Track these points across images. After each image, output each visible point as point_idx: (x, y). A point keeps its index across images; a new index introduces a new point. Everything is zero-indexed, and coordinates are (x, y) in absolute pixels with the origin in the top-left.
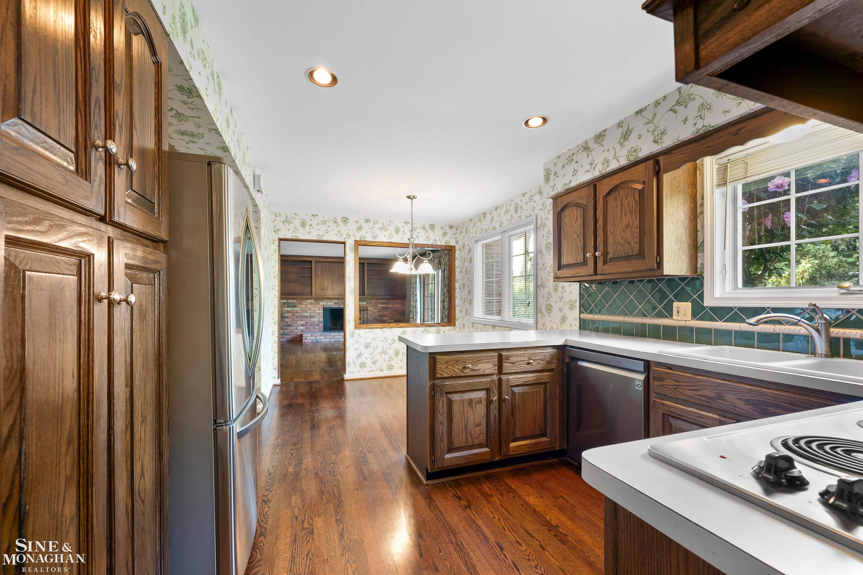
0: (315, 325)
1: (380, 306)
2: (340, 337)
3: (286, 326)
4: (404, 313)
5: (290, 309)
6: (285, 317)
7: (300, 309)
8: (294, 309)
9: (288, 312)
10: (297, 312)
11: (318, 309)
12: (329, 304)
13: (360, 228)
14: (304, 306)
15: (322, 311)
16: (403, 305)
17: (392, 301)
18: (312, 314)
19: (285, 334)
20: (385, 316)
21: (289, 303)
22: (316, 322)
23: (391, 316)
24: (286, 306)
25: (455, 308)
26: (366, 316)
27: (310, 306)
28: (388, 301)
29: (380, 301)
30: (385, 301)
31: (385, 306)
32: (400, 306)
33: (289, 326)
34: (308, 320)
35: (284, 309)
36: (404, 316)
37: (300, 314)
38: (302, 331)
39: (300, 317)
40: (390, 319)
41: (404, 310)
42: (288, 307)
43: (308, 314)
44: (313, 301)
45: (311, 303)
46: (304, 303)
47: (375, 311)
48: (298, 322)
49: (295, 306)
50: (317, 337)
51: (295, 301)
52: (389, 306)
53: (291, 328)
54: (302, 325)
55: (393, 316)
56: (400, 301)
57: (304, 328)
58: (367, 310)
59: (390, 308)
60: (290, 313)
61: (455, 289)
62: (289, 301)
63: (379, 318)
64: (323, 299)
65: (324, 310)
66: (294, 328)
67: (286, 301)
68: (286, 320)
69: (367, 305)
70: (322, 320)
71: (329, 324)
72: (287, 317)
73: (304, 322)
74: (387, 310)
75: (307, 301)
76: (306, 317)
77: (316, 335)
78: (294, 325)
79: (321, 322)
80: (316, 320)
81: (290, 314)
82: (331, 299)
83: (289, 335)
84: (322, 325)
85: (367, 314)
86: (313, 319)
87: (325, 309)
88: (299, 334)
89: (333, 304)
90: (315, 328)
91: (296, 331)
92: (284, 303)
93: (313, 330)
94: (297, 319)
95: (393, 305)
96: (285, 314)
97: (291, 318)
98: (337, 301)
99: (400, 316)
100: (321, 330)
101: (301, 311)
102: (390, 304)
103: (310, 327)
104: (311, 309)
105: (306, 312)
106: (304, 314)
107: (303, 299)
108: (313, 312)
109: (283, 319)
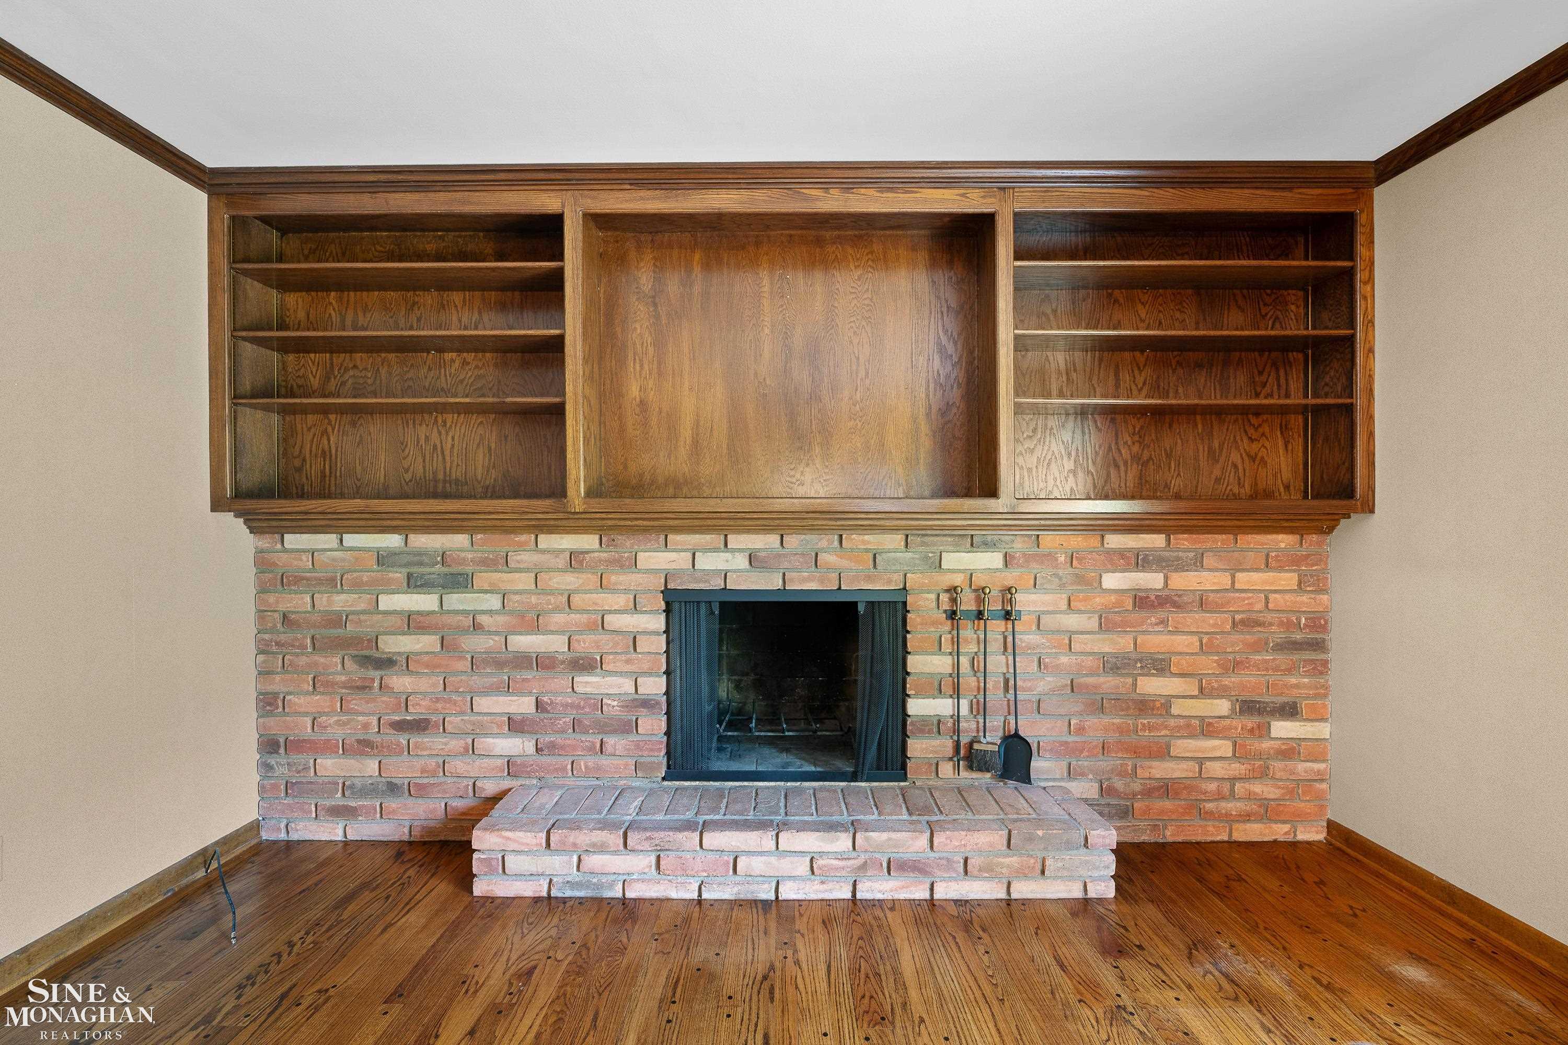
0: (604, 729)
1: (1112, 581)
2: (785, 866)
3: (400, 726)
4: (1318, 645)
5: (425, 602)
6: (387, 663)
7: (494, 602)
8: (455, 601)
10: (476, 627)
11: (622, 600)
12: (706, 562)
14: (524, 581)
15: (659, 622)
17: (1219, 540)
18: (586, 644)
19: (393, 788)
21: (420, 559)
22: (613, 707)
23: (1208, 664)
24: (399, 575)
26: (997, 663)
27: (570, 580)
29: (1115, 541)
31: (1152, 580)
32: (1289, 579)
33: (420, 726)
34: (557, 688)
35: (388, 602)
36: (1321, 668)
37: (494, 641)
38: (512, 767)
39: (500, 664)
40: (1203, 693)
41: (1319, 623)
42: (414, 584)
43: (554, 644)
44: (588, 541)
45: (575, 559)
46: (526, 558)
47: (1073, 621)
48: (484, 704)
49: (462, 582)
50: (594, 861)
51: (460, 540)
52: (1184, 581)
53: (434, 742)
54: (515, 725)
55: (1227, 669)
56: (1284, 541)
57: (529, 747)
58: (1007, 615)
59: (1203, 603)
60: (423, 629)
62: (423, 541)
63: (1108, 682)
64: (662, 521)
65: (668, 610)
66: (455, 744)
67: (393, 541)
68: (400, 682)
69: (1010, 577)
70: (655, 686)
72: (407, 662)
73: (523, 705)
74: (1174, 617)
75: (547, 541)
76: (540, 662)
77: (584, 838)
78: (453, 721)
79: (647, 704)
80: (611, 685)
81: (426, 643)
82: (720, 524)
83: (416, 790)
84: (654, 722)
85: (1010, 647)
86: (588, 683)
87: (677, 607)
88: (490, 787)
89: (741, 562)
90: (608, 748)
91: (458, 765)
92: (384, 559)
93: (591, 761)
94: (477, 681)
95: (1224, 580)
96: (390, 639)
97: (433, 667)
98: (773, 540)
99: (1289, 671)
100: (651, 767)
101: (501, 619)
102: (1198, 563)
103: (570, 738)
104: (576, 599)
105: (535, 627)
106: (524, 642)
107: (514, 530)
108: (591, 628)
109: (376, 674)
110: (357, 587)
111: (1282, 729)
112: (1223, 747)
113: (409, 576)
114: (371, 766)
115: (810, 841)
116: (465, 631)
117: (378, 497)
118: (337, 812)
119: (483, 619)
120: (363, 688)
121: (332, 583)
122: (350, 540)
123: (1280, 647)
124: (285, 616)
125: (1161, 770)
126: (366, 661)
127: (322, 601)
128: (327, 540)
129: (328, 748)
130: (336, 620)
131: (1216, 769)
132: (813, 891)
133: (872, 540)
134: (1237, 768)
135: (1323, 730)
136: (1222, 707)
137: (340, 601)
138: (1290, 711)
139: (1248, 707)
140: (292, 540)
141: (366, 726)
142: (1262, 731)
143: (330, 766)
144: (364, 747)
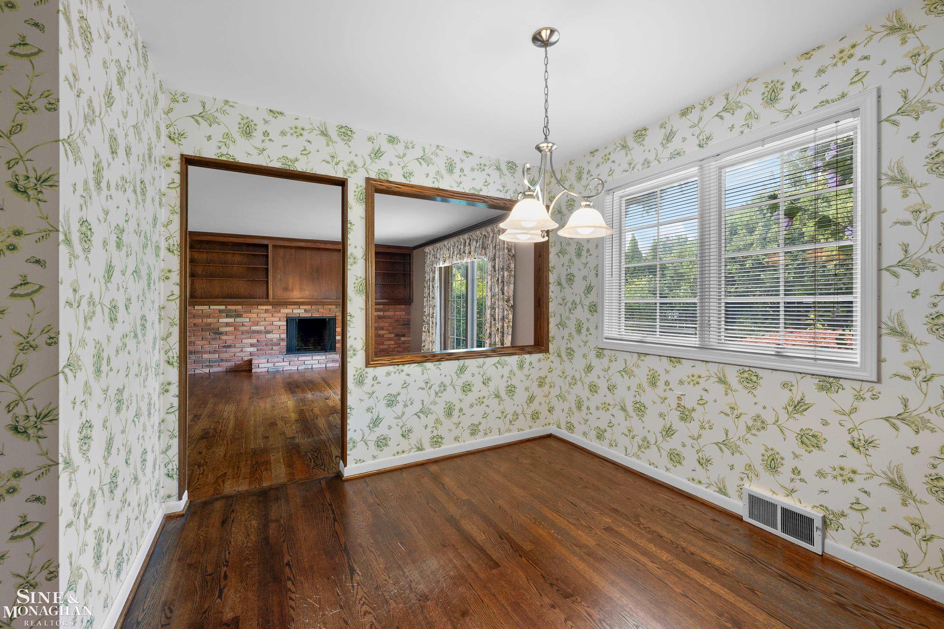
0: (272, 345)
2: (313, 362)
3: (224, 347)
4: (409, 324)
5: (231, 320)
6: (222, 333)
7: (248, 320)
8: (238, 320)
9: (227, 325)
10: (243, 325)
11: (277, 319)
12: (295, 311)
13: (377, 154)
14: (255, 315)
15: (285, 323)
16: (408, 313)
17: (393, 307)
18: (269, 328)
19: (222, 360)
20: (382, 329)
21: (230, 311)
22: (275, 340)
23: (390, 328)
24: (224, 315)
25: (548, 319)
27: (266, 315)
28: (386, 307)
30: (382, 306)
31: (381, 313)
32: (404, 313)
33: (229, 346)
34: (262, 337)
35: (221, 320)
36: (409, 328)
37: (247, 328)
38: (251, 354)
39: (249, 333)
40: (389, 333)
41: (409, 320)
42: (227, 316)
43: (262, 328)
44: (269, 307)
45: (267, 311)
46: (255, 311)
48: (244, 341)
49: (240, 316)
50: (277, 364)
51: (240, 307)
52: (386, 314)
53: (233, 350)
54: (252, 345)
55: (393, 329)
56: (403, 306)
57: (256, 349)
59: (390, 317)
60: (230, 326)
61: (548, 284)
62: (230, 307)
64: (286, 304)
65: (287, 321)
66: (238, 350)
67: (223, 307)
68: (224, 337)
70: (284, 336)
71: (295, 342)
72: (226, 333)
73: (254, 341)
74: (385, 320)
75: (260, 307)
76: (258, 332)
77: (276, 360)
78: (237, 345)
79: (282, 340)
80: (274, 336)
81: (231, 329)
82: (298, 304)
83: (229, 361)
84: (284, 344)
86: (269, 336)
87: (289, 320)
88: (246, 359)
89: (303, 311)
90: (274, 349)
91: (239, 354)
92: (220, 311)
93: (270, 352)
94: (243, 336)
95: (393, 313)
96: (222, 328)
97: (232, 334)
98: (309, 307)
99: (404, 329)
100: (283, 352)
101: (250, 323)
102: (388, 310)
103: (265, 347)
104: (267, 319)
105: (257, 325)
106: (254, 328)
107: (253, 305)
108: (270, 325)
109: (218, 336)
110: (214, 317)
111: (403, 339)
112: (393, 342)
113: (227, 315)
114: (217, 356)
115: (318, 357)
116: (241, 326)
117: (216, 298)
118: (207, 366)
119: (244, 323)
120: (215, 339)
121: (209, 316)
122: (211, 307)
123: (402, 325)
124: (194, 324)
125: (382, 347)
126: (215, 333)
127: (205, 320)
128: (207, 307)
129: (205, 352)
130: (210, 324)
131: (392, 346)
132: (319, 366)
133: (329, 307)
134: (396, 346)
135: (410, 339)
136: (393, 335)
137: (209, 320)
138: (404, 336)
139: (397, 335)
140: (196, 307)
141: (215, 347)
142: (400, 339)
143: (206, 356)
144: (215, 352)
